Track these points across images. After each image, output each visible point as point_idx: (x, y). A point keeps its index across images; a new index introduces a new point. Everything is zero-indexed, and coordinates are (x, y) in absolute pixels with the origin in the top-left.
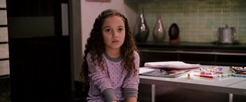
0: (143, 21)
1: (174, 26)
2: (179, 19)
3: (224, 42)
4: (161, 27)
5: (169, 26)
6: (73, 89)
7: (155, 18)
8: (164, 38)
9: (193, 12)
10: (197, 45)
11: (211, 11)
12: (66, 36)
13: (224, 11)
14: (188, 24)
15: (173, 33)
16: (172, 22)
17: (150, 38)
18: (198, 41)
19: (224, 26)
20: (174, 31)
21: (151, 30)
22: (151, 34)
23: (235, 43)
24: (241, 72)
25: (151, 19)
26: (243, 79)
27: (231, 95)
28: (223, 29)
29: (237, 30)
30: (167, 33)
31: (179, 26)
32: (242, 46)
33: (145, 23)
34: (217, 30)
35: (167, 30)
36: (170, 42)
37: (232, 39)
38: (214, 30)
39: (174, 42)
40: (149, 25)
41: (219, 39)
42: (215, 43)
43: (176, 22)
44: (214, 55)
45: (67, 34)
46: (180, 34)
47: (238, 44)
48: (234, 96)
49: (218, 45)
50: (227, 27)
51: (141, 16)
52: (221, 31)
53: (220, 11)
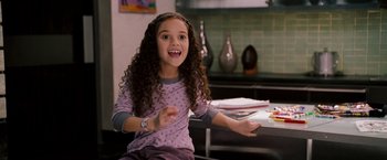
0: (204, 42)
1: (250, 49)
2: (257, 39)
3: (321, 73)
4: (230, 50)
5: (243, 49)
6: (100, 142)
7: (221, 38)
8: (235, 67)
9: (277, 28)
10: (284, 77)
11: (304, 29)
12: (89, 64)
13: (321, 28)
14: (271, 46)
15: (248, 60)
16: (248, 44)
17: (214, 67)
18: (284, 72)
19: (322, 50)
20: (250, 57)
21: (216, 55)
22: (216, 60)
23: (338, 75)
24: (327, 112)
25: (216, 39)
26: (328, 120)
27: (310, 141)
28: (320, 54)
29: (341, 56)
30: (240, 60)
31: (257, 50)
32: (348, 78)
33: (207, 45)
34: (311, 55)
35: (240, 55)
36: (244, 73)
37: (334, 69)
38: (307, 55)
39: (250, 72)
40: (213, 49)
41: (315, 68)
42: (308, 74)
43: (252, 44)
44: (307, 92)
45: (92, 61)
46: (259, 61)
47: (342, 75)
48: (314, 142)
49: (314, 77)
50: (326, 51)
51: (202, 35)
52: (317, 57)
53: (316, 28)
